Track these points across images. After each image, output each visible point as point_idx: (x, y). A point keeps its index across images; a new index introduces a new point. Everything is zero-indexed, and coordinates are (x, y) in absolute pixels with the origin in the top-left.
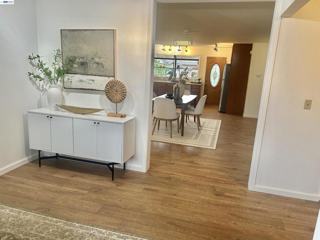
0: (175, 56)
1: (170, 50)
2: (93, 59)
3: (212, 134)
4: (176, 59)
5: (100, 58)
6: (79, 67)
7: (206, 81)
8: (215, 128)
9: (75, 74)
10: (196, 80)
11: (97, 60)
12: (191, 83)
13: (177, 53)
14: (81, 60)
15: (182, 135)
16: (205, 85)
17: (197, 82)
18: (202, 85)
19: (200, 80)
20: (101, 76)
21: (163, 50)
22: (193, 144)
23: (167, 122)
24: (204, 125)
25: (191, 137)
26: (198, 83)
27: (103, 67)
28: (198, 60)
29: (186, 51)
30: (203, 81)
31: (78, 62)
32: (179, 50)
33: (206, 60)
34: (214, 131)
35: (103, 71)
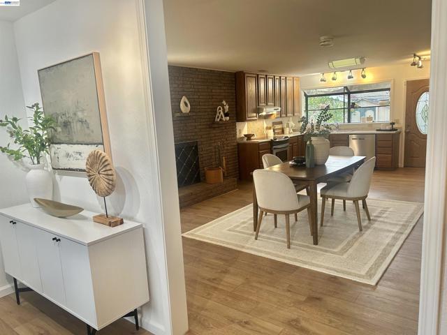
0: (346, 88)
1: (334, 79)
2: (75, 114)
3: (387, 241)
4: (349, 93)
5: (83, 111)
6: (63, 131)
7: (407, 126)
8: (403, 225)
9: (60, 143)
10: (387, 124)
11: (80, 115)
12: (377, 130)
13: (349, 83)
14: (64, 119)
15: (316, 243)
16: (407, 133)
17: (388, 128)
18: (400, 133)
19: (394, 124)
20: (88, 144)
21: (322, 80)
22: (327, 268)
23: (278, 216)
24: (380, 217)
25: (334, 248)
26: (390, 130)
27: (88, 128)
28: (389, 89)
29: (364, 76)
30: (401, 125)
31: (61, 122)
32: (350, 77)
33: (404, 88)
34: (397, 232)
35: (89, 135)
